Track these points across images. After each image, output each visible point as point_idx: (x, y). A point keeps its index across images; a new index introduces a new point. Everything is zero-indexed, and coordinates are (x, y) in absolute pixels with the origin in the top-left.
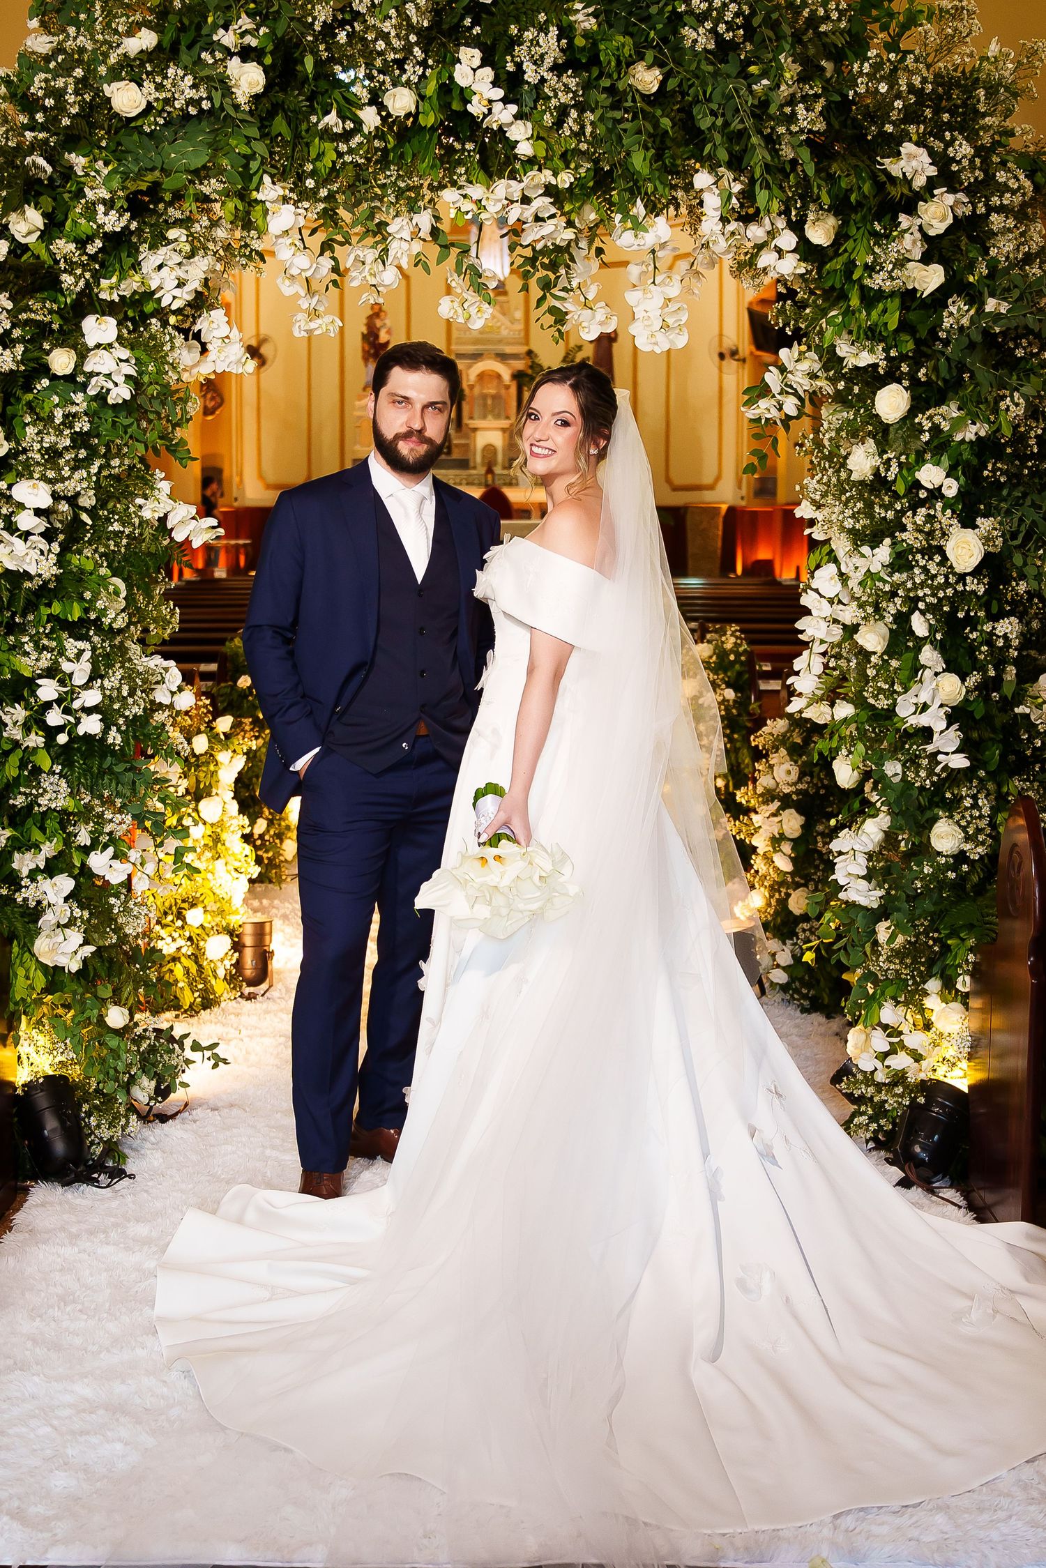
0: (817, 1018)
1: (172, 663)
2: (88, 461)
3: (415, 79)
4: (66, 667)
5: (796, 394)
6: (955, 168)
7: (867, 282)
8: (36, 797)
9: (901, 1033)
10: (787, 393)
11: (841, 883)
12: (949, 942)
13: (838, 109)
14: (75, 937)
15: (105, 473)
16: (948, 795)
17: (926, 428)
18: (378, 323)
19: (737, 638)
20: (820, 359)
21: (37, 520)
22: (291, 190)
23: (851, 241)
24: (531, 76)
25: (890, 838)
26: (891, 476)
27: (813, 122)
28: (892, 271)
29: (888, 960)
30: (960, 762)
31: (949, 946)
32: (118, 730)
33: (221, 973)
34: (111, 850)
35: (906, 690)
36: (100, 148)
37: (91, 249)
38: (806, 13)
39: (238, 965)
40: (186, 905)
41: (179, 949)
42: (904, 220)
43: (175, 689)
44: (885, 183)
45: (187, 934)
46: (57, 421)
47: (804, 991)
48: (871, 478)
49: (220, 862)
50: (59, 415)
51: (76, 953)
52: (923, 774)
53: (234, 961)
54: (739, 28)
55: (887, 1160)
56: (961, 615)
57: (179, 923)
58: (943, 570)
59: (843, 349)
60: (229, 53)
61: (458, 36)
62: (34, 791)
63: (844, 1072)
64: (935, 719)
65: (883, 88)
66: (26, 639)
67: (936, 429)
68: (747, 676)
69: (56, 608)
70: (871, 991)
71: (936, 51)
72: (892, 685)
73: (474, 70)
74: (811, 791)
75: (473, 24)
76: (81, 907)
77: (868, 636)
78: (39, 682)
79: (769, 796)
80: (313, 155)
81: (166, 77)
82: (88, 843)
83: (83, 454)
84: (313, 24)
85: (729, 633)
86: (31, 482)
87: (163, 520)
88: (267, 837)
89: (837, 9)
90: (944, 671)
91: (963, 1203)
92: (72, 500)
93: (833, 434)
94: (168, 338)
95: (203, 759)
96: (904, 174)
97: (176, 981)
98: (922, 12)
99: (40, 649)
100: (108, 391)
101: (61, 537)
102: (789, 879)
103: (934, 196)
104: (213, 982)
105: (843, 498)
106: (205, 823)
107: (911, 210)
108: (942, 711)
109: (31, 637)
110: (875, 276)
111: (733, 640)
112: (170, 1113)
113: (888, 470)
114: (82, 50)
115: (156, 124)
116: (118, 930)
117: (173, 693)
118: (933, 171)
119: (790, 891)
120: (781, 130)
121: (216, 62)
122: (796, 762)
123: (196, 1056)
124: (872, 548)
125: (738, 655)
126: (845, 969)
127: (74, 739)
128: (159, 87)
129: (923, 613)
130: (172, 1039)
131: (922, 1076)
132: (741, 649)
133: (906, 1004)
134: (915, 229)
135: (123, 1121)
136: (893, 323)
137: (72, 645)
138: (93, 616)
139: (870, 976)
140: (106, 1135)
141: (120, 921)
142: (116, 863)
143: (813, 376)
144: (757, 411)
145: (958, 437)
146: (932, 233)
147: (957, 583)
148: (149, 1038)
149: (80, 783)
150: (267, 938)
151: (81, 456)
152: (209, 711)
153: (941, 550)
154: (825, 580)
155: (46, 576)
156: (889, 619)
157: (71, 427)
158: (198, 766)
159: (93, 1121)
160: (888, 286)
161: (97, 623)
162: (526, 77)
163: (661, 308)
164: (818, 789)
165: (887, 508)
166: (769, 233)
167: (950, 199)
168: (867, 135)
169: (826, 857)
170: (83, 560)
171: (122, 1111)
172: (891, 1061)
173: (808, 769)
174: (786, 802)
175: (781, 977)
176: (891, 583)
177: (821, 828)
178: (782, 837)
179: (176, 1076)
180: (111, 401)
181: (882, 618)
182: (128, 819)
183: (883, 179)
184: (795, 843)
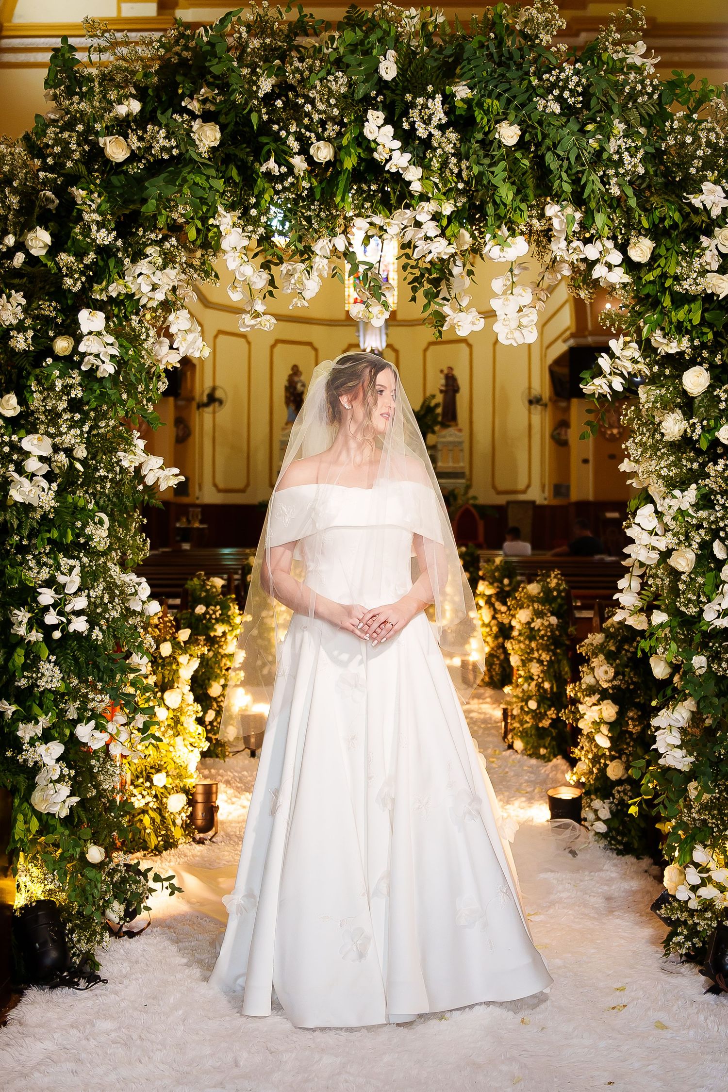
0: (630, 859)
1: (144, 580)
2: (82, 422)
3: (333, 134)
4: (61, 579)
5: (621, 375)
7: (677, 288)
8: (36, 680)
9: (708, 870)
10: (615, 374)
11: (661, 751)
13: (654, 157)
14: (65, 789)
15: (94, 432)
17: (723, 399)
18: (296, 379)
19: (559, 579)
20: (640, 349)
21: (40, 464)
22: (239, 218)
23: (663, 259)
24: (422, 133)
25: (696, 718)
26: (695, 437)
27: (635, 166)
28: (696, 278)
29: (699, 812)
32: (101, 629)
33: (179, 822)
34: (92, 723)
35: (709, 601)
36: (95, 184)
37: (87, 261)
38: (627, 89)
39: (192, 816)
40: (153, 771)
41: (147, 804)
42: (705, 241)
43: (145, 599)
44: (689, 213)
45: (154, 793)
46: (58, 390)
47: (619, 838)
48: (680, 438)
49: (179, 739)
50: (59, 384)
51: (64, 802)
52: (724, 665)
53: (189, 814)
54: (579, 95)
55: (700, 971)
57: (148, 784)
59: (658, 338)
60: (193, 116)
61: (368, 103)
62: (34, 675)
63: (665, 899)
65: (689, 139)
66: (30, 557)
68: (566, 607)
69: (55, 534)
70: (683, 837)
71: (724, 119)
72: (699, 596)
73: (379, 128)
74: (623, 687)
75: (377, 95)
76: (69, 767)
77: (679, 560)
78: (39, 590)
79: (591, 690)
80: (256, 192)
81: (145, 132)
82: (76, 717)
83: (77, 417)
84: (257, 92)
85: (553, 575)
86: (36, 436)
87: (138, 469)
88: (215, 724)
89: (651, 84)
92: (69, 452)
93: (650, 405)
94: (144, 330)
95: (168, 660)
96: (704, 206)
98: (712, 91)
99: (40, 564)
100: (97, 367)
101: (59, 480)
102: (607, 753)
103: (726, 223)
104: (173, 829)
105: (659, 454)
106: (168, 709)
107: (709, 234)
109: (34, 556)
110: (683, 283)
111: (555, 581)
112: (136, 930)
113: (693, 431)
114: (83, 113)
115: (138, 168)
116: (97, 786)
117: (144, 602)
118: (726, 203)
119: (608, 762)
120: (611, 172)
121: (183, 122)
122: (612, 665)
123: (157, 886)
124: (682, 491)
125: (559, 592)
126: (659, 819)
127: (66, 635)
128: (141, 139)
129: (722, 540)
130: (139, 872)
131: (726, 904)
132: (562, 588)
133: (713, 846)
134: (713, 247)
135: (98, 938)
136: (696, 320)
137: (65, 562)
138: (82, 541)
139: (681, 825)
140: (84, 947)
141: (101, 777)
142: (97, 734)
143: (634, 361)
144: (592, 387)
146: (724, 251)
148: (121, 871)
149: (70, 670)
150: (214, 796)
151: (76, 419)
152: (173, 625)
154: (645, 516)
155: (47, 508)
156: (695, 546)
157: (68, 394)
158: (163, 666)
159: (75, 937)
160: (693, 290)
161: (85, 547)
162: (418, 133)
163: (518, 312)
164: (629, 684)
165: (692, 461)
166: (601, 252)
168: (675, 177)
169: (635, 736)
170: (77, 498)
171: (98, 929)
172: (702, 892)
173: (621, 669)
174: (604, 695)
175: (601, 827)
176: (697, 518)
177: (631, 714)
178: (602, 721)
179: (141, 901)
180: (99, 374)
181: (690, 545)
182: (107, 698)
183: (688, 210)
184: (612, 726)
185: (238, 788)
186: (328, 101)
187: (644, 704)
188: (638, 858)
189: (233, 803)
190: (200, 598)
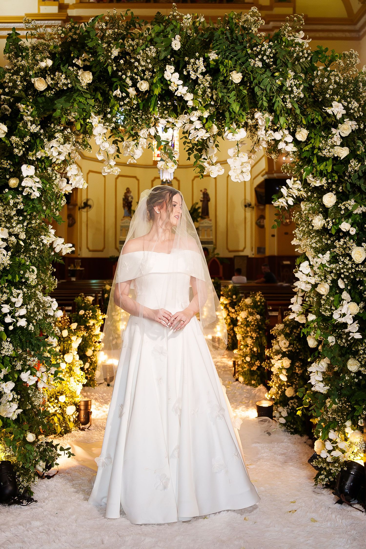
0: (297, 436)
1: (54, 300)
2: (23, 221)
3: (149, 77)
4: (13, 300)
5: (292, 197)
6: (352, 111)
7: (320, 154)
8: (1, 351)
9: (336, 443)
10: (289, 196)
11: (313, 383)
12: (355, 406)
13: (309, 89)
14: (15, 406)
15: (29, 226)
16: (353, 349)
17: (343, 209)
18: (128, 195)
19: (261, 296)
20: (301, 184)
21: (3, 242)
22: (102, 119)
23: (313, 139)
24: (193, 76)
25: (330, 367)
26: (329, 228)
27: (299, 93)
28: (329, 149)
29: (331, 414)
30: (358, 336)
31: (355, 408)
32: (33, 325)
33: (72, 420)
34: (29, 372)
35: (336, 309)
36: (30, 102)
37: (26, 140)
38: (295, 54)
39: (78, 417)
40: (59, 394)
41: (56, 411)
43: (55, 309)
44: (326, 117)
45: (59, 405)
46: (11, 205)
47: (292, 426)
48: (321, 228)
49: (72, 378)
50: (12, 202)
51: (15, 412)
52: (344, 341)
53: (77, 416)
54: (271, 58)
55: (333, 493)
56: (357, 280)
57: (56, 401)
58: (350, 263)
59: (310, 179)
60: (79, 68)
61: (166, 61)
63: (315, 457)
64: (348, 320)
65: (326, 80)
67: (346, 209)
68: (264, 310)
69: (10, 277)
70: (324, 426)
71: (343, 70)
72: (331, 307)
73: (172, 74)
74: (293, 350)
75: (171, 58)
76: (17, 394)
77: (321, 289)
78: (2, 305)
79: (278, 352)
80: (110, 106)
81: (55, 76)
82: (21, 369)
83: (21, 218)
84: (111, 56)
85: (258, 294)
86: (1, 228)
87: (51, 244)
88: (89, 370)
89: (307, 53)
90: (351, 301)
91: (364, 510)
92: (17, 236)
93: (307, 212)
94: (54, 175)
95: (66, 339)
96: (333, 113)
97: (55, 423)
98: (337, 56)
99: (3, 293)
100: (31, 193)
101: (12, 250)
102: (286, 384)
103: (344, 122)
104: (69, 423)
105: (311, 236)
106: (66, 363)
107: (336, 127)
108: (351, 316)
110: (323, 151)
111: (259, 297)
112: (51, 475)
113: (328, 225)
114: (23, 66)
115: (51, 94)
116: (32, 403)
117: (54, 311)
118: (344, 112)
119: (286, 388)
120: (287, 96)
121: (74, 71)
122: (288, 340)
123: (62, 453)
124: (323, 255)
125: (261, 303)
126: (312, 417)
127: (16, 328)
128: (52, 79)
129: (343, 279)
130: (53, 446)
131: (345, 459)
132: (262, 300)
133: (339, 431)
134: (338, 134)
135: (32, 479)
136: (330, 170)
137: (15, 291)
138: (23, 280)
139: (323, 420)
140: (25, 484)
141: (33, 399)
142: (31, 377)
143: (299, 190)
144: (278, 203)
145: (355, 212)
146: (343, 135)
147: (356, 267)
148: (43, 446)
149: (18, 345)
150: (89, 406)
152: (68, 321)
153: (349, 255)
154: (304, 267)
155: (6, 264)
156: (329, 282)
157: (16, 207)
158: (64, 342)
159: (21, 479)
160: (328, 155)
161: (25, 284)
162: (191, 77)
163: (241, 165)
164: (296, 350)
165: (327, 240)
166: (282, 136)
167: (350, 123)
168: (319, 99)
169: (299, 375)
170: (21, 259)
171: (32, 475)
172: (333, 453)
173: (292, 342)
174: (284, 355)
175: (283, 421)
176: (330, 268)
177: (297, 364)
178: (283, 368)
179: (54, 460)
180: (32, 197)
181: (327, 281)
182: (36, 359)
183: (325, 115)
184: (288, 370)
185: (101, 402)
186: (146, 60)
187: (304, 359)
188: (301, 436)
189: (99, 410)
190: (82, 307)
